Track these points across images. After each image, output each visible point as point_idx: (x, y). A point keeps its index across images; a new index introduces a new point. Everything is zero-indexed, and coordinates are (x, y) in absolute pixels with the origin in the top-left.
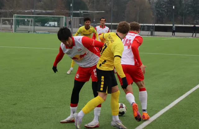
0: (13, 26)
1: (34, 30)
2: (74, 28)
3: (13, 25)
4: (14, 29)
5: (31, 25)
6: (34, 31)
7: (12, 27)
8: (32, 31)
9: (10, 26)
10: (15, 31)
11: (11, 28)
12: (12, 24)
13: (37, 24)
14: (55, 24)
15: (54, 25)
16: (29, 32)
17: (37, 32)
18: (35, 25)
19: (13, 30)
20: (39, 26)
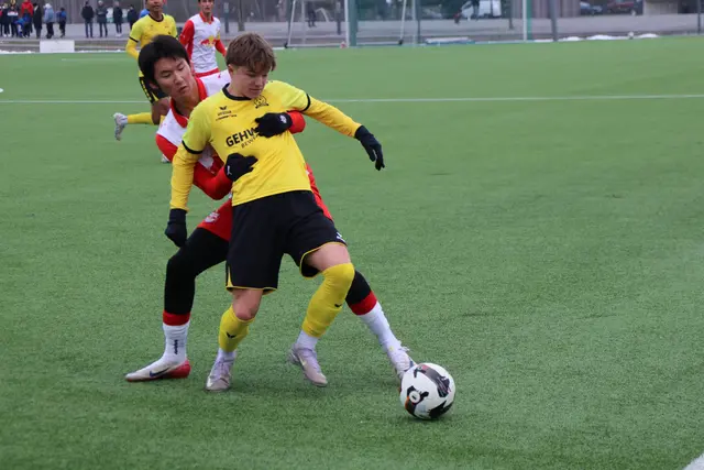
0: (346, 25)
1: (419, 32)
2: (561, 16)
3: (344, 20)
4: (347, 35)
5: (408, 18)
6: (420, 39)
7: (342, 29)
8: (410, 39)
9: (334, 25)
10: (353, 41)
11: (339, 31)
12: (339, 18)
13: (428, 11)
14: (492, 9)
15: (489, 12)
16: (401, 43)
17: (430, 41)
18: (421, 17)
19: (344, 39)
20: (438, 18)
